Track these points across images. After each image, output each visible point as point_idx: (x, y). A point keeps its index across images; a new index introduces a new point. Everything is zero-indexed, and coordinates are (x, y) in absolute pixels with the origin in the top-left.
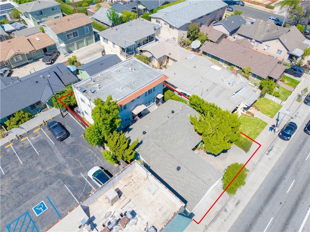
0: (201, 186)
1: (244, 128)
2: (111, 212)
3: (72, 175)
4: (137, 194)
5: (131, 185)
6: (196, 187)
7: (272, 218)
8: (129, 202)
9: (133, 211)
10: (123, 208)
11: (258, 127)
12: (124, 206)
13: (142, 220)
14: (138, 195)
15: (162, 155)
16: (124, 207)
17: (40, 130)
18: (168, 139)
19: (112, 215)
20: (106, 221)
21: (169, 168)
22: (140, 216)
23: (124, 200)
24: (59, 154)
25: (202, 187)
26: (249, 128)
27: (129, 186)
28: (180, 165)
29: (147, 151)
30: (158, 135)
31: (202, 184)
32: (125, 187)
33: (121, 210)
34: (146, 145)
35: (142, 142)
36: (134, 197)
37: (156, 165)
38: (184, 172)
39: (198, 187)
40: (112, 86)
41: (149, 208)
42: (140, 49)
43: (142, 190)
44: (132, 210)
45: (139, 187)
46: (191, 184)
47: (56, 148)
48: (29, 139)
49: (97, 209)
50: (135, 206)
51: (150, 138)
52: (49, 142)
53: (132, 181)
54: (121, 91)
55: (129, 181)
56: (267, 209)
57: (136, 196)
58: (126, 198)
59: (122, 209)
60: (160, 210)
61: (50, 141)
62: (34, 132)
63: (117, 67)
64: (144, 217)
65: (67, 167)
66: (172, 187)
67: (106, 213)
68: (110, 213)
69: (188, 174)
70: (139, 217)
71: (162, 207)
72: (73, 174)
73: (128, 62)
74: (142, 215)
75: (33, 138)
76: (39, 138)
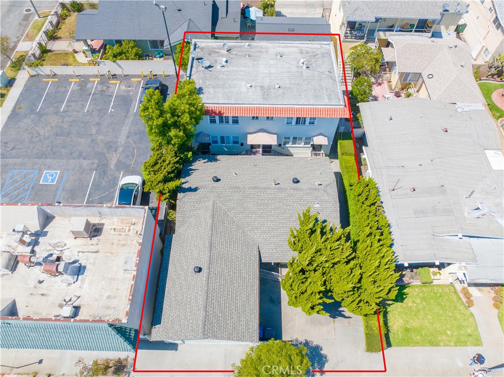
0: (195, 322)
1: (419, 311)
2: (65, 245)
3: (112, 167)
4: (113, 252)
5: (120, 235)
6: (189, 317)
8: (94, 252)
9: (85, 267)
10: (80, 253)
11: (449, 333)
12: (84, 252)
13: (80, 287)
14: (112, 253)
15: (203, 231)
16: (82, 252)
17: (140, 82)
18: (241, 215)
19: (63, 249)
20: (51, 250)
21: (189, 258)
22: (83, 281)
23: (92, 245)
24: (127, 128)
25: (194, 326)
26: (430, 317)
27: (117, 234)
28: (205, 268)
29: (192, 208)
30: (232, 198)
31: (199, 322)
32: (113, 230)
33: (77, 253)
34: (197, 199)
35: (196, 190)
36: (105, 252)
37: (182, 237)
38: (198, 282)
39: (191, 321)
40: (242, 73)
41: (103, 282)
42: (385, 36)
43: (123, 253)
44: (85, 265)
45: (125, 245)
46: (188, 306)
47: (131, 119)
48: (119, 86)
49: (60, 228)
50: (93, 264)
51: (215, 194)
52: (132, 105)
53: (127, 230)
54: (244, 89)
55: (124, 227)
57: (109, 252)
58: (97, 244)
59: (79, 252)
60: (108, 297)
61: (135, 104)
62: (132, 79)
63: (287, 47)
64: (86, 286)
65: (117, 152)
66: (167, 286)
67: (60, 241)
68: (63, 245)
69: (200, 289)
70: (82, 281)
71: (115, 297)
72: (116, 165)
73: (315, 48)
74: (87, 281)
75: (123, 88)
76: (128, 91)
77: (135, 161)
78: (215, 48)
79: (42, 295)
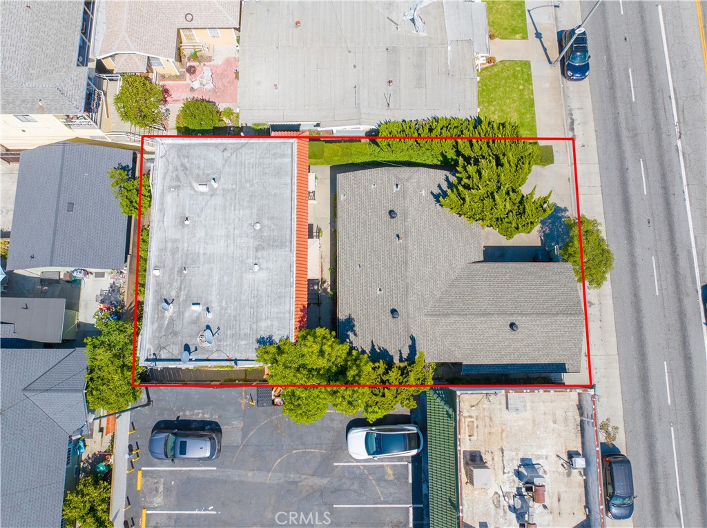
0: (568, 325)
1: (502, 110)
2: (496, 493)
3: (325, 481)
4: (500, 431)
5: (477, 427)
6: (562, 332)
7: (653, 258)
8: (503, 453)
9: (522, 460)
10: (505, 471)
11: (521, 87)
12: (504, 466)
13: (546, 458)
14: (503, 431)
15: (465, 326)
16: (504, 468)
17: (145, 474)
18: (438, 282)
19: (501, 494)
20: (504, 510)
21: (496, 339)
22: (539, 457)
23: (493, 459)
24: (250, 474)
25: (572, 325)
26: (508, 101)
27: (477, 431)
28: (511, 318)
29: (433, 342)
30: (419, 293)
31: (568, 320)
32: (472, 438)
33: (506, 475)
35: (413, 339)
36: (502, 440)
37: (468, 351)
38: (527, 325)
39: (566, 329)
41: (538, 433)
43: (501, 417)
44: (519, 461)
45: (490, 418)
46: (551, 334)
47: (230, 472)
48: (154, 509)
49: (473, 509)
50: (517, 450)
51: (416, 315)
52: (201, 476)
53: (470, 420)
55: (467, 424)
56: (638, 251)
57: (501, 435)
58: (492, 453)
59: (504, 473)
60: (555, 422)
61: (199, 471)
62: (139, 488)
64: (544, 452)
65: (298, 480)
66: (525, 363)
67: (491, 501)
68: (497, 496)
69: (534, 323)
70: (539, 459)
71: (554, 415)
74: (539, 453)
75: (158, 500)
76: (168, 489)
77: (315, 448)
78: (160, 327)
79: (559, 500)
